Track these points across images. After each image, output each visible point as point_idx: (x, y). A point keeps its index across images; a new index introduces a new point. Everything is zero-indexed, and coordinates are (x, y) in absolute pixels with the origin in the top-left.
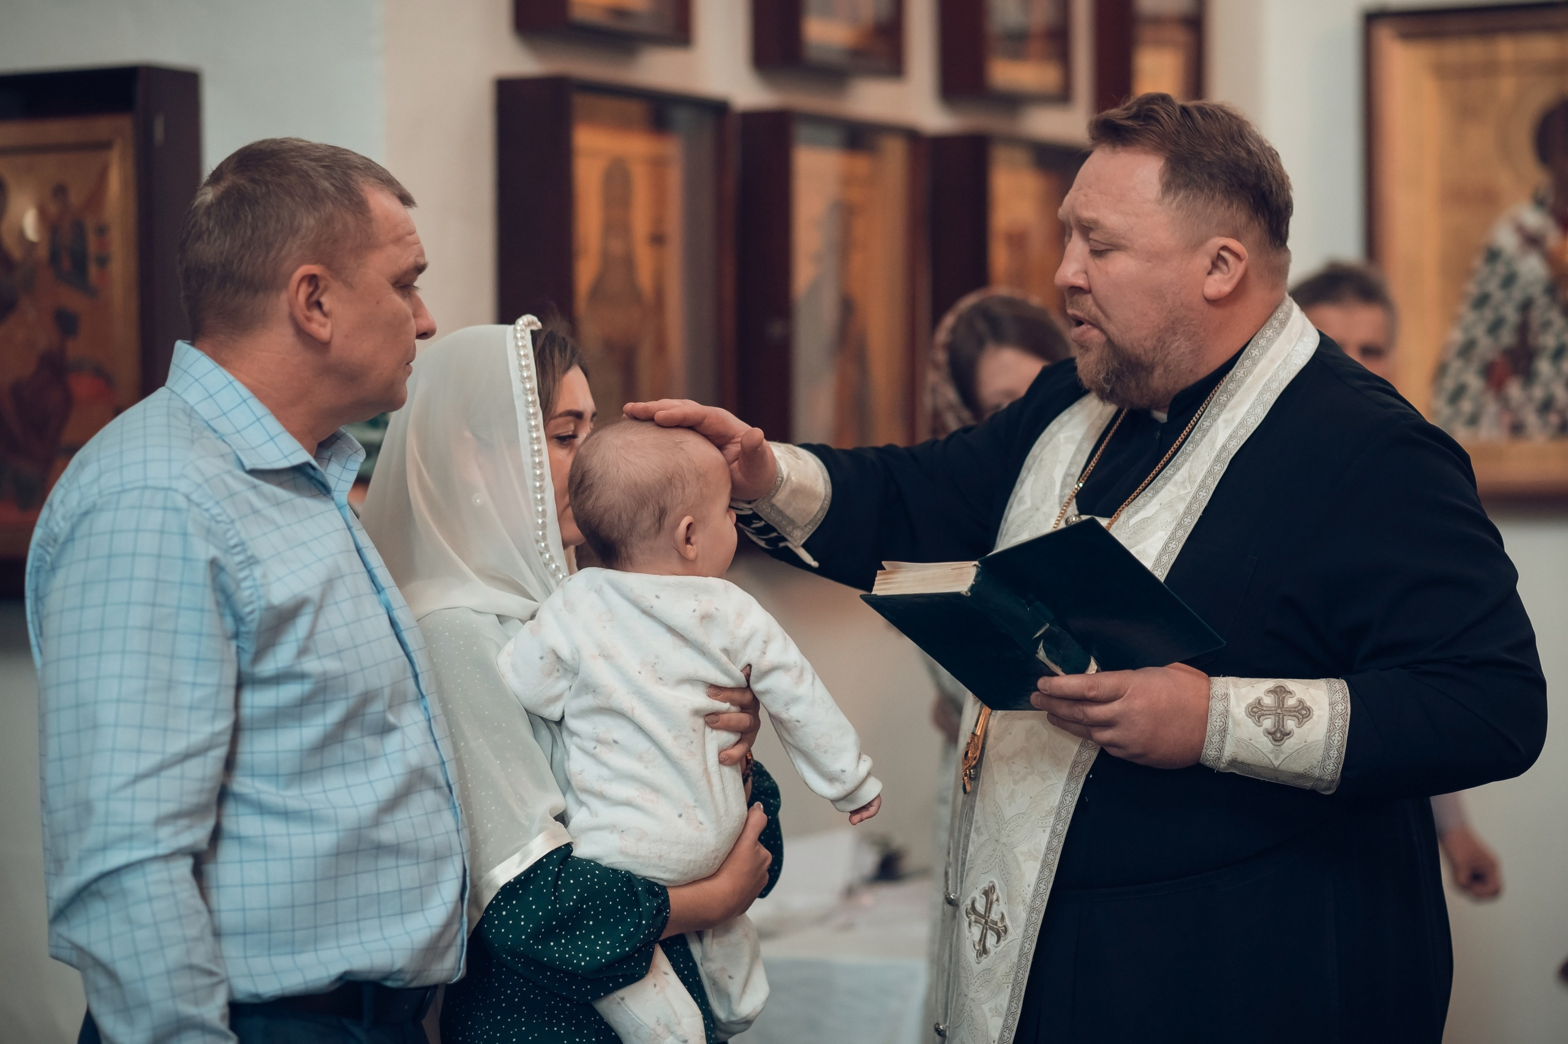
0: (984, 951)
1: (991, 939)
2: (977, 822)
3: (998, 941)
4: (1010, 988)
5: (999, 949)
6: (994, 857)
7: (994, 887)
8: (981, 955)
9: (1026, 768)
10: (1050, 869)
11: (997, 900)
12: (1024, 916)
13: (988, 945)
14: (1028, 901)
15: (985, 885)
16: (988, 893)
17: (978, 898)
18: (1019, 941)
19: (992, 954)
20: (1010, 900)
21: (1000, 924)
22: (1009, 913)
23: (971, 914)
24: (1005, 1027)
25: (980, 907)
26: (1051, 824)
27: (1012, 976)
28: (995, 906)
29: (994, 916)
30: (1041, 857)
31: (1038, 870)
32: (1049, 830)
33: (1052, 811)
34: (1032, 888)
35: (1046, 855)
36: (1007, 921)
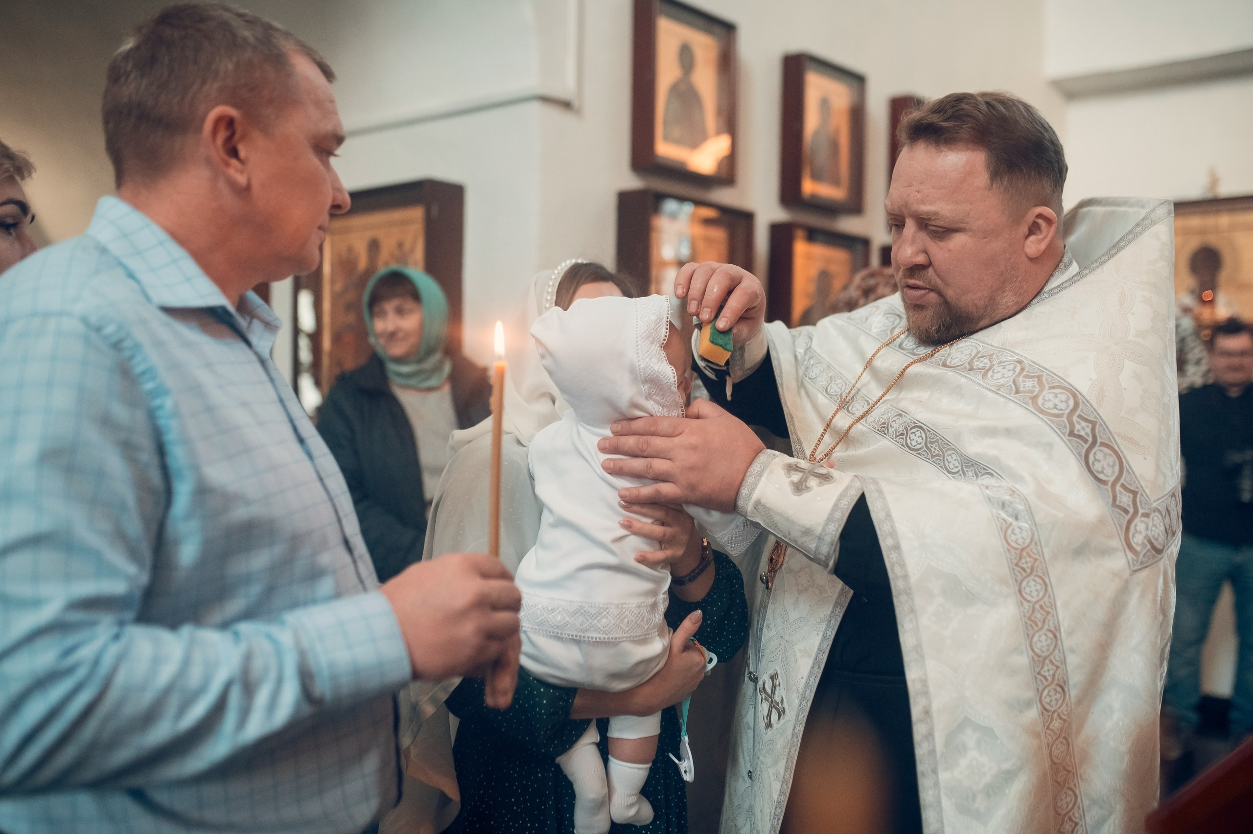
0: (769, 725)
1: (774, 716)
2: (768, 619)
3: (779, 719)
4: (785, 759)
5: (779, 725)
6: (779, 650)
7: (777, 674)
8: (767, 728)
9: (808, 581)
10: (819, 666)
11: (779, 685)
12: (796, 702)
13: (772, 720)
14: (801, 690)
15: (771, 672)
16: (774, 677)
17: (767, 681)
18: (793, 722)
19: (775, 728)
20: (787, 688)
21: (780, 705)
22: (787, 698)
23: (762, 693)
24: (782, 792)
25: (769, 689)
26: (823, 629)
27: (787, 750)
28: (777, 688)
29: (777, 698)
30: (814, 655)
31: (810, 666)
32: (821, 634)
33: (825, 619)
34: (804, 681)
35: (817, 654)
36: (785, 705)
